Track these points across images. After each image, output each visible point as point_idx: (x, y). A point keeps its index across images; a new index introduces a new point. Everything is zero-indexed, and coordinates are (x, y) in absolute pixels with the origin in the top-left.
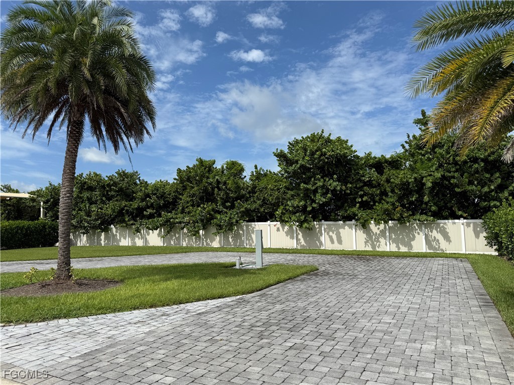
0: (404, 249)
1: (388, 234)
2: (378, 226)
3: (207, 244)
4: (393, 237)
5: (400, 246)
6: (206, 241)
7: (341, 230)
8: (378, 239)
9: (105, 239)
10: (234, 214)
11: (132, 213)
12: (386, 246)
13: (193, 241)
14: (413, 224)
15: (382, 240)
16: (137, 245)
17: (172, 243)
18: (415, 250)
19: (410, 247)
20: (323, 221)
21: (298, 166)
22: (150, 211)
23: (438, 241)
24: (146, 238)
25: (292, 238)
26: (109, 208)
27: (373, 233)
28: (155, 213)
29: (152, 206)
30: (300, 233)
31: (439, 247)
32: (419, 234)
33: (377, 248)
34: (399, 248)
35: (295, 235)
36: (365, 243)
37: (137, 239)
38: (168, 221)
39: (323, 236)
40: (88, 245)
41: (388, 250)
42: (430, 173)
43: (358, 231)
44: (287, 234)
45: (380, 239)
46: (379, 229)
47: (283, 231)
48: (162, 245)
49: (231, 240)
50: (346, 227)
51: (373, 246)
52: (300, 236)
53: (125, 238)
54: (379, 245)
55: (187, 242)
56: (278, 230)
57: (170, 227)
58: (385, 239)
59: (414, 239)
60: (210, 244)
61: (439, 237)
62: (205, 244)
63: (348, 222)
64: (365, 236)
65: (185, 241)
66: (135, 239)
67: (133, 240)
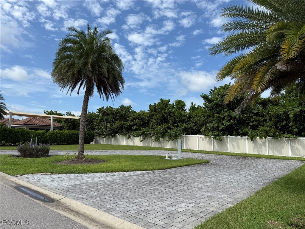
0: (277, 154)
1: (267, 144)
2: (261, 140)
4: (271, 146)
5: (275, 152)
7: (239, 141)
8: (261, 147)
9: (114, 141)
10: (178, 130)
11: (127, 128)
12: (266, 151)
13: (157, 144)
14: (283, 139)
15: (263, 148)
16: (129, 145)
17: (146, 144)
19: (281, 153)
20: (229, 136)
21: (214, 103)
22: (135, 127)
23: (299, 150)
24: (133, 142)
26: (116, 125)
27: (258, 143)
28: (138, 128)
29: (136, 125)
30: (215, 142)
31: (299, 153)
32: (286, 145)
33: (260, 152)
34: (274, 153)
35: (212, 143)
36: (253, 149)
37: (129, 142)
38: (144, 133)
39: (229, 144)
40: (106, 144)
41: (267, 154)
42: (293, 109)
43: (249, 142)
44: (208, 142)
45: (262, 147)
46: (262, 141)
47: (206, 140)
48: (141, 145)
49: (177, 144)
50: (242, 140)
51: (258, 151)
52: (215, 144)
53: (123, 141)
54: (262, 151)
55: (154, 144)
56: (203, 139)
57: (145, 136)
58: (266, 147)
59: (283, 148)
60: (166, 146)
61: (300, 147)
62: (163, 146)
63: (244, 137)
64: (253, 145)
67: (127, 142)
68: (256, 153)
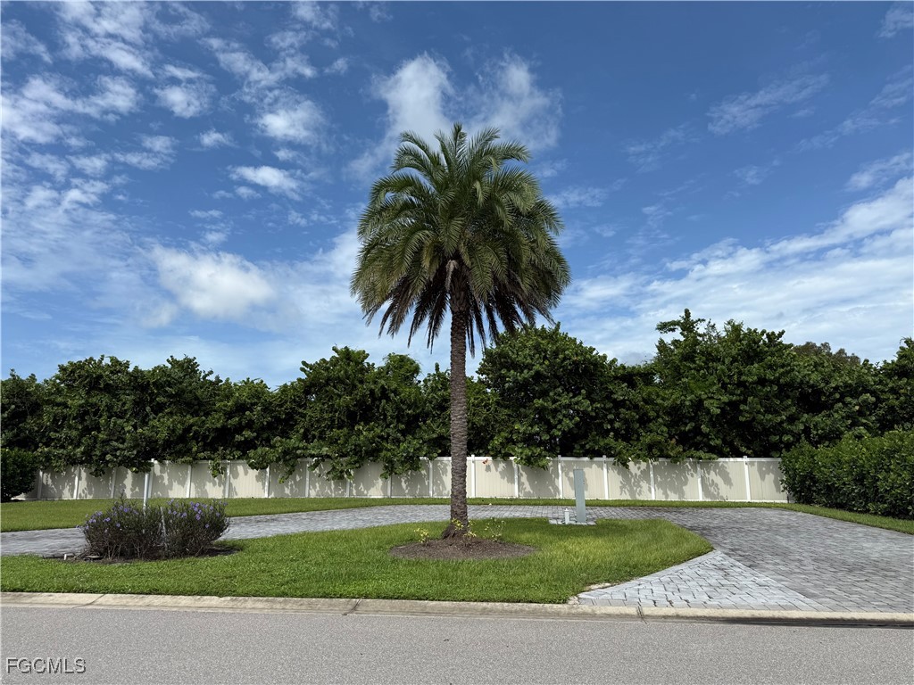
0: (673, 497)
1: (652, 475)
2: (638, 465)
3: (359, 492)
4: (659, 479)
5: (669, 492)
6: (357, 488)
7: (586, 470)
8: (639, 482)
9: (134, 485)
11: (205, 437)
12: (651, 492)
13: (330, 488)
14: (684, 463)
15: (644, 484)
16: (210, 497)
17: (287, 491)
18: (689, 498)
19: (682, 493)
20: (560, 456)
22: (247, 434)
23: (717, 485)
24: (230, 484)
25: (511, 481)
27: (632, 474)
28: (257, 438)
29: (250, 425)
30: (524, 473)
31: (718, 493)
32: (692, 476)
33: (637, 496)
34: (667, 496)
35: (516, 477)
36: (621, 488)
37: (208, 486)
38: (285, 453)
39: (560, 478)
40: (90, 497)
41: (653, 499)
42: (710, 395)
43: (611, 471)
44: (503, 474)
45: (641, 483)
46: (639, 468)
47: (497, 470)
48: (266, 496)
49: (404, 485)
50: (594, 466)
51: (632, 493)
52: (524, 479)
53: (182, 483)
54: (640, 491)
55: (318, 489)
56: (488, 469)
58: (649, 482)
59: (686, 483)
60: (365, 492)
61: (718, 480)
62: (354, 492)
63: (596, 459)
64: (620, 478)
65: (315, 487)
66: (205, 485)
67: (200, 486)
68: (626, 497)
